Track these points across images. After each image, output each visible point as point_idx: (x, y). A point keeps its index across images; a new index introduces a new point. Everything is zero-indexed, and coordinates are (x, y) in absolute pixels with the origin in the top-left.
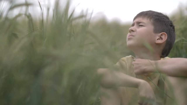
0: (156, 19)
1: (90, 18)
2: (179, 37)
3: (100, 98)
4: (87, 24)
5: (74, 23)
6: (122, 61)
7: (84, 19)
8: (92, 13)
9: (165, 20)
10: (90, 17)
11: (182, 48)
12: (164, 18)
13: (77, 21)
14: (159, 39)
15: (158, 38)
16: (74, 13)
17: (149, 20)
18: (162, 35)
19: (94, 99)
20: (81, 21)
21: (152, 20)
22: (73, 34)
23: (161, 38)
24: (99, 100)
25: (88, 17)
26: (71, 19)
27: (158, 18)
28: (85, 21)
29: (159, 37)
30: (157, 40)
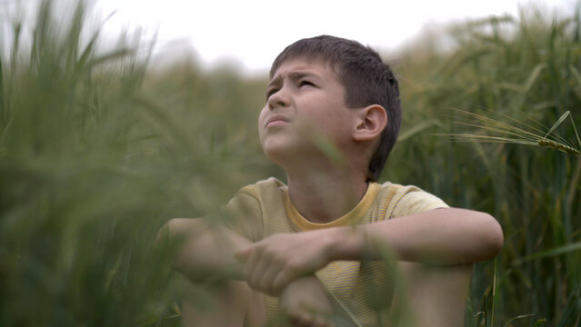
0: (351, 64)
1: (147, 60)
2: (424, 117)
3: (177, 308)
4: (136, 76)
5: (96, 71)
6: (245, 195)
7: (127, 60)
8: (152, 44)
9: (374, 66)
10: (146, 54)
11: (432, 152)
12: (368, 57)
13: (108, 66)
14: (361, 127)
15: (360, 122)
16: (98, 40)
17: (328, 68)
18: (370, 112)
19: (157, 309)
20: (119, 66)
21: (337, 68)
22: (94, 108)
23: (368, 123)
24: (173, 312)
25: (141, 56)
26: (88, 61)
27: (354, 59)
28: (132, 68)
29: (362, 119)
30: (358, 128)
